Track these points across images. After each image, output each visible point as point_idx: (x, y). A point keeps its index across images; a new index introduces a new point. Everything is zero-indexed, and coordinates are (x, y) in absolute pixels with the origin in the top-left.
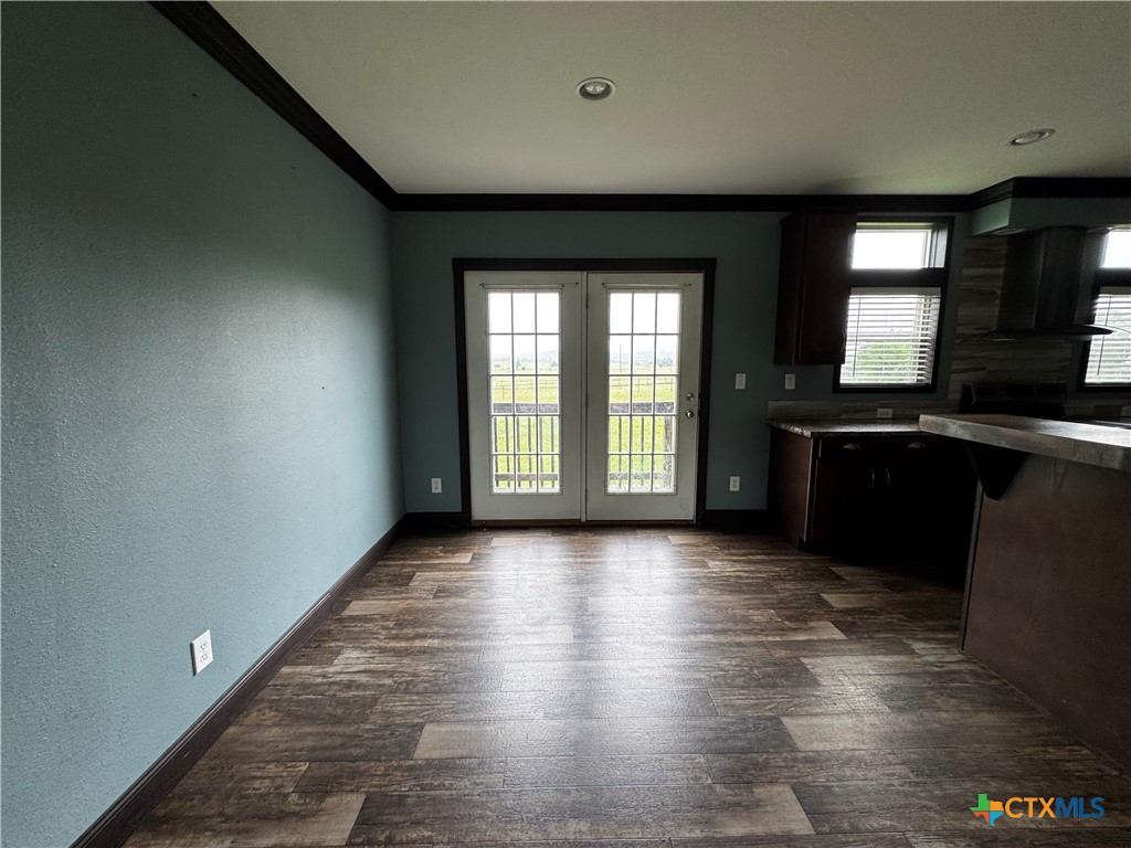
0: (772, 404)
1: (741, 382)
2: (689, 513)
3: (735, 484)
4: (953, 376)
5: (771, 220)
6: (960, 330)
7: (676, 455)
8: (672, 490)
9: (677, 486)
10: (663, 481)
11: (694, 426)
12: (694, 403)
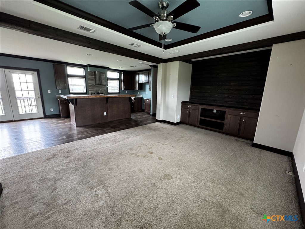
0: (57, 96)
1: (49, 92)
2: (43, 116)
3: (52, 110)
4: (89, 91)
5: (51, 64)
6: (89, 84)
7: (37, 105)
8: (37, 112)
9: (38, 111)
10: (35, 110)
11: (40, 100)
12: (39, 96)
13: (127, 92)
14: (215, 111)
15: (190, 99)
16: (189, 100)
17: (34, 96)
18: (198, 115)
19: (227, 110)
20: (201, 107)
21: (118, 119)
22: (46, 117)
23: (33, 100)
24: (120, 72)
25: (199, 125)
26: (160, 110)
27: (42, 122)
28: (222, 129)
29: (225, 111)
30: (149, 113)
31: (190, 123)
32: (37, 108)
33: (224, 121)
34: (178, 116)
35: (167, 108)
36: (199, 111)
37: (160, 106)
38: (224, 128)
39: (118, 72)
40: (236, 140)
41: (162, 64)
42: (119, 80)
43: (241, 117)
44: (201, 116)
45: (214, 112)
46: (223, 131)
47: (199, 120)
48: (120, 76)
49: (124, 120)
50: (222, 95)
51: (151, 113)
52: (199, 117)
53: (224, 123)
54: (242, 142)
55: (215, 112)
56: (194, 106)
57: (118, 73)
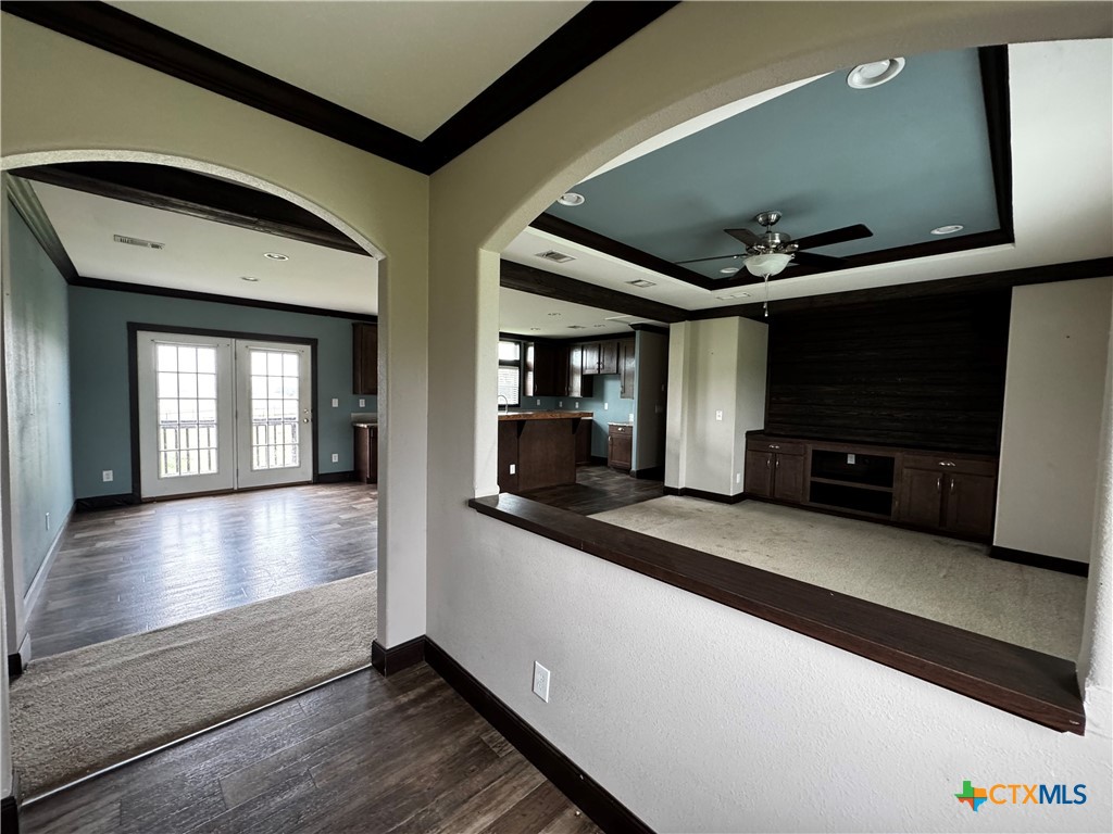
0: (353, 415)
1: (335, 403)
2: (309, 477)
3: (335, 458)
5: (348, 322)
7: (299, 445)
8: (297, 465)
9: (300, 462)
10: (291, 460)
11: (309, 427)
12: (309, 414)
13: (539, 403)
14: (851, 460)
15: (767, 423)
16: (762, 428)
17: (297, 416)
18: (804, 471)
19: (899, 456)
20: (810, 447)
21: (543, 485)
22: (320, 479)
23: (288, 428)
24: (523, 342)
25: (811, 500)
26: (678, 458)
27: (320, 493)
28: (888, 512)
29: (893, 459)
30: (627, 470)
31: (777, 496)
32: (300, 453)
33: (891, 486)
34: (738, 475)
35: (700, 449)
36: (805, 458)
37: (678, 442)
38: (893, 509)
39: (516, 343)
40: (939, 542)
41: (683, 323)
42: (520, 364)
43: (946, 476)
44: (814, 474)
45: (849, 462)
46: (892, 518)
47: (808, 484)
48: (524, 354)
49: (562, 488)
50: (869, 412)
51: (634, 469)
52: (809, 479)
53: (891, 494)
54: (957, 546)
55: (853, 463)
56: (789, 445)
57: (518, 346)
